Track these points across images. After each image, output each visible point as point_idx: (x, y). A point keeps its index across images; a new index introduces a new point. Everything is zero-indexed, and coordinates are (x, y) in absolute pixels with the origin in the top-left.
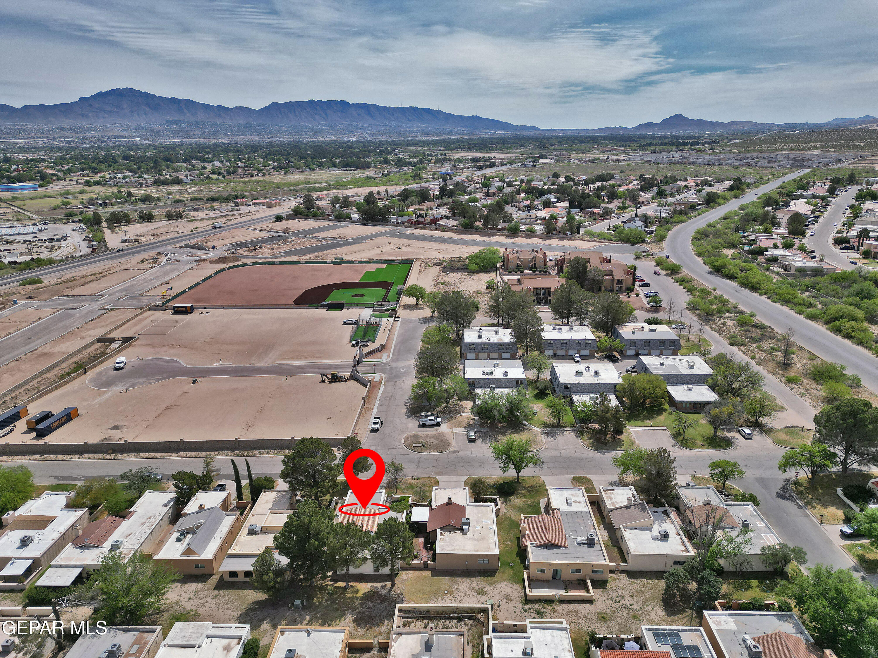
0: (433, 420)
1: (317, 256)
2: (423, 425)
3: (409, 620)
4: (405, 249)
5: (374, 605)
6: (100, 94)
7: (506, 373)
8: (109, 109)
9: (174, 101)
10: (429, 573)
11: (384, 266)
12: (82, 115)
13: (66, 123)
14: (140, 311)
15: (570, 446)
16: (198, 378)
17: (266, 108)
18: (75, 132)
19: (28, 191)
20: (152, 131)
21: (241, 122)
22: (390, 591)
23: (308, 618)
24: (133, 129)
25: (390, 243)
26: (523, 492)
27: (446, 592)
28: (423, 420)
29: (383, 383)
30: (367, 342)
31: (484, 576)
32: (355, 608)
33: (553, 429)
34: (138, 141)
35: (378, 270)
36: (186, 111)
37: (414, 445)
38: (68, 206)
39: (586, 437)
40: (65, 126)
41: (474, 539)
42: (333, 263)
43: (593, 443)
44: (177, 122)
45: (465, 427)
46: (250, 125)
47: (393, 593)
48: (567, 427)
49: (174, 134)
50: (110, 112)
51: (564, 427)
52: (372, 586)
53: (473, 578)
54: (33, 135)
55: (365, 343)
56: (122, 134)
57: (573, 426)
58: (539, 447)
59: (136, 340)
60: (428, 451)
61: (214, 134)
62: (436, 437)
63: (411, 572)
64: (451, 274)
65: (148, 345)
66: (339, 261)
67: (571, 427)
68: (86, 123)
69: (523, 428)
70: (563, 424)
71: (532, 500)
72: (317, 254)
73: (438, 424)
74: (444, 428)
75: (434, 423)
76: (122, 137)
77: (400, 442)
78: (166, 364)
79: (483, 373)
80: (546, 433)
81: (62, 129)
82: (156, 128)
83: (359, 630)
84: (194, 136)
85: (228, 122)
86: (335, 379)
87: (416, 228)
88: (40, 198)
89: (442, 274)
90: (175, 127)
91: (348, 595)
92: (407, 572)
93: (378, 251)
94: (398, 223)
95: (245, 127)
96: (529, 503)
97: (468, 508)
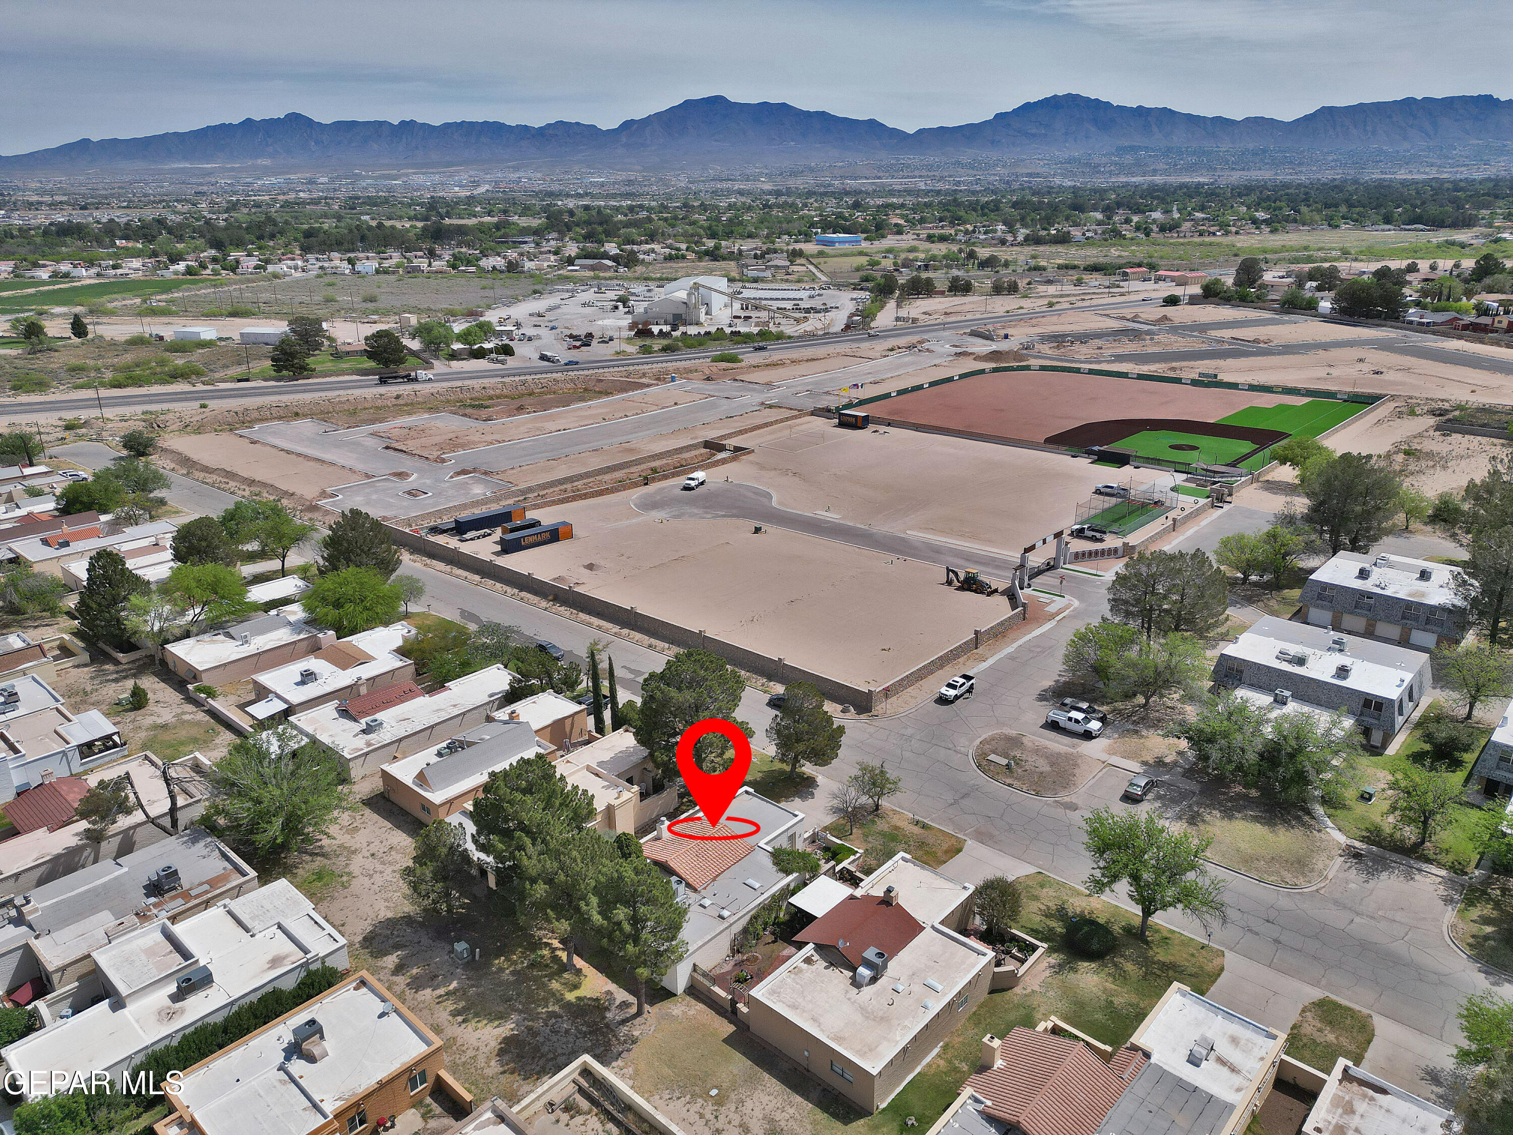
0: (1077, 721)
1: (1173, 369)
2: (1053, 726)
3: (584, 1104)
4: (1389, 376)
5: (567, 1031)
6: (1027, 107)
7: (1343, 672)
8: (1034, 131)
9: (1141, 112)
10: (729, 1029)
11: (1300, 401)
12: (993, 142)
13: (967, 155)
14: (796, 413)
15: (1399, 916)
16: (765, 527)
17: (1308, 119)
18: (973, 169)
19: (847, 246)
20: (1088, 165)
21: (1251, 146)
22: (624, 1022)
23: (454, 985)
24: (1061, 163)
25: (1361, 360)
26: (1129, 967)
27: (714, 1092)
28: (1061, 717)
29: (1058, 618)
30: (1105, 533)
31: (825, 1108)
32: (535, 1017)
33: (1388, 854)
34: (1057, 181)
35: (1282, 408)
36: (1155, 129)
37: (992, 757)
38: (875, 268)
39: (1475, 913)
40: (965, 159)
41: (863, 1010)
42: (1195, 383)
43: (1486, 938)
44: (1133, 149)
45: (1145, 763)
46: (1264, 151)
47: (624, 1029)
48: (1440, 865)
49: (1122, 169)
50: (1034, 135)
51: (1428, 861)
52: (609, 993)
53: (799, 1099)
54: (917, 173)
55: (1098, 535)
56: (1039, 170)
57: (1457, 869)
58: (1301, 881)
59: (749, 453)
60: (1009, 781)
61: (1191, 168)
62: (1054, 759)
63: (701, 1006)
64: (1455, 436)
65: (757, 463)
66: (1210, 382)
67: (1451, 868)
68: (993, 155)
69: (1298, 818)
70: (1430, 854)
71: (1134, 999)
72: (1174, 364)
73: (1088, 736)
74: (1095, 749)
75: (1080, 728)
76: (1038, 175)
77: (971, 741)
78: (753, 496)
79: (1282, 656)
80: (1357, 855)
81: (958, 163)
82: (1096, 160)
83: (493, 1063)
84: (1155, 172)
85: (1225, 146)
86: (971, 584)
87: (1460, 338)
88: (854, 255)
89: (1431, 433)
90: (1128, 159)
91: (555, 985)
92: (693, 1002)
93: (1322, 372)
94: (1422, 324)
95: (1255, 154)
96: (1117, 1001)
97: (928, 933)
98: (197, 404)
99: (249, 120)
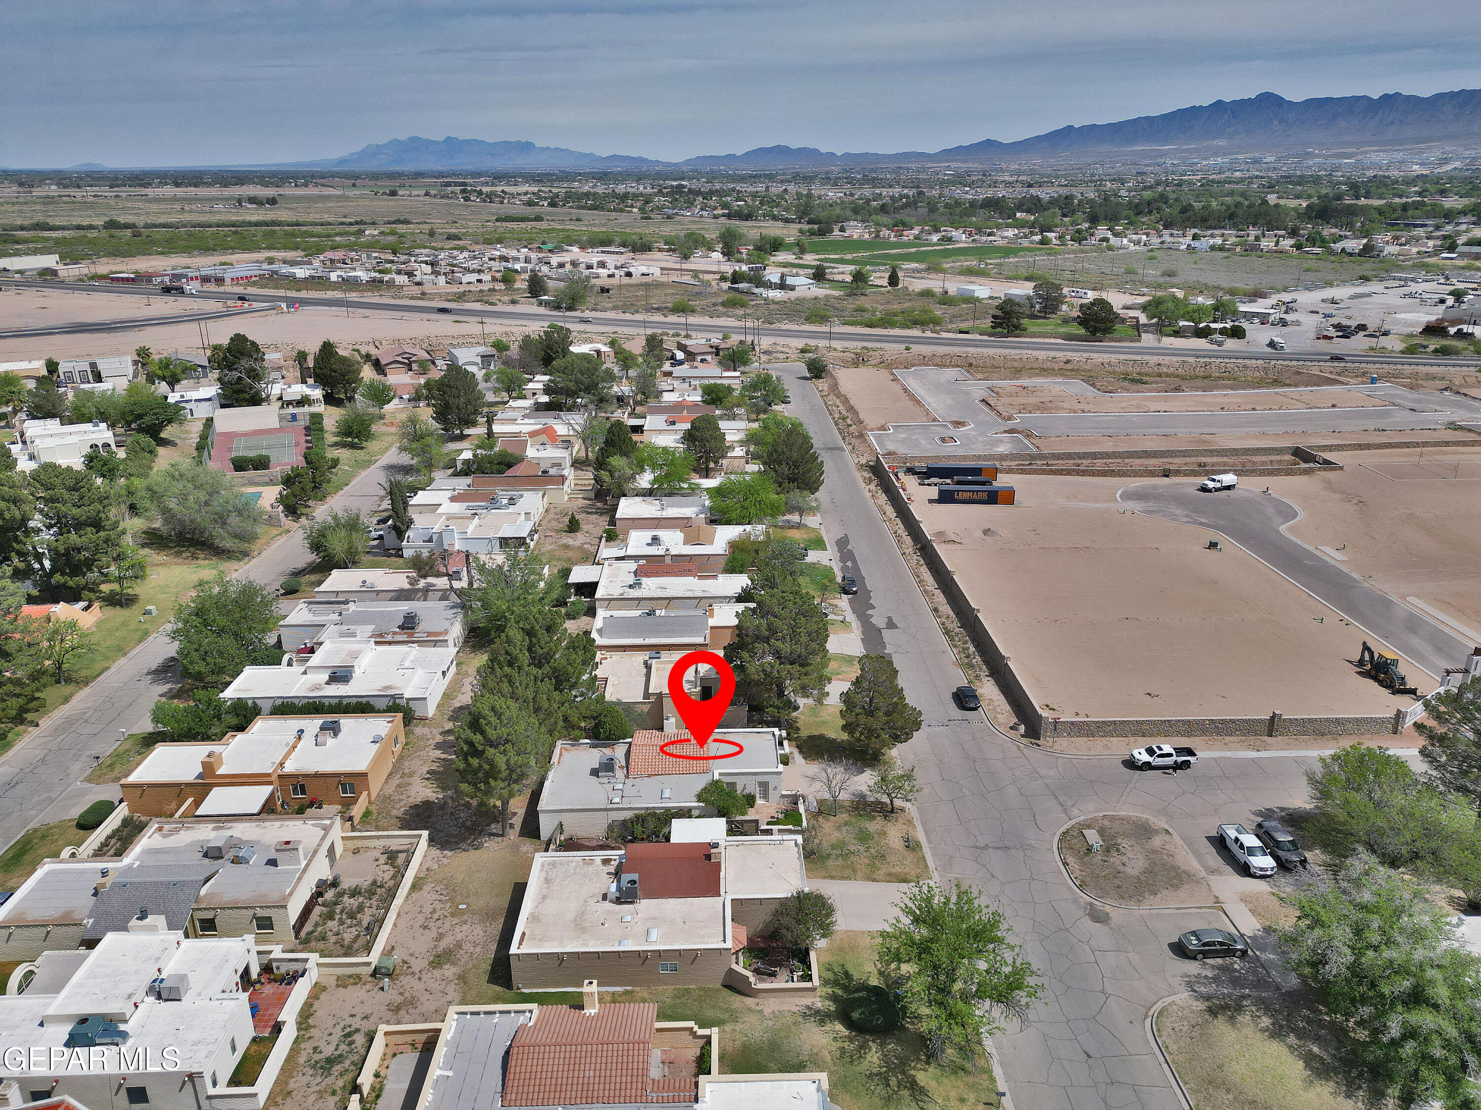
16: (1227, 544)
27: (463, 906)
37: (1092, 833)
60: (1072, 861)
62: (1160, 869)
65: (1326, 482)
74: (1235, 886)
77: (1097, 810)
86: (1380, 672)
97: (716, 902)
98: (903, 346)
99: (1219, 102)
